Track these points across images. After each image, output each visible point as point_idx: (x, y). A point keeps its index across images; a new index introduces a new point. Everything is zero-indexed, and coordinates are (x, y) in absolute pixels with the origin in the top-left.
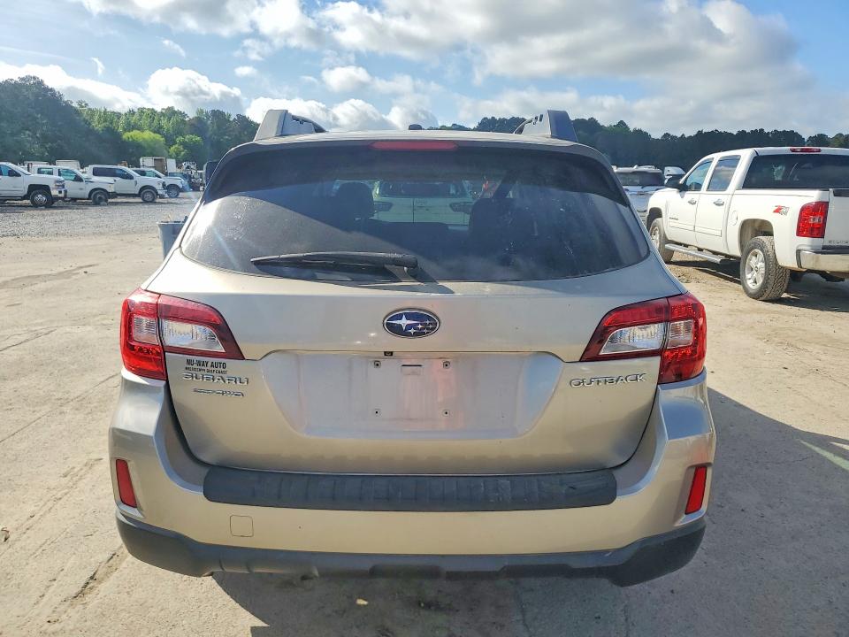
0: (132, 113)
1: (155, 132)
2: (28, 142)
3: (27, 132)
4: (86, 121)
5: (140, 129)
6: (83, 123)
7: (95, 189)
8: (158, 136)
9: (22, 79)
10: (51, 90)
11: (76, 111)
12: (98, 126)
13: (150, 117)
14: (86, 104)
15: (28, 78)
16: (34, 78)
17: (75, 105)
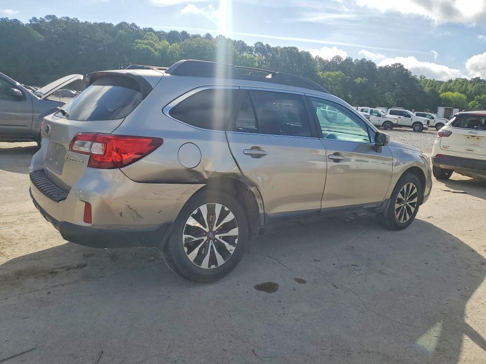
0: (450, 81)
1: (461, 93)
2: (388, 97)
3: (389, 93)
4: (420, 86)
5: (453, 91)
6: (418, 88)
7: (386, 121)
8: (463, 96)
9: (393, 65)
10: (407, 70)
11: (417, 81)
12: (427, 89)
13: (462, 84)
14: (425, 77)
15: (397, 64)
16: (399, 64)
17: (418, 78)
